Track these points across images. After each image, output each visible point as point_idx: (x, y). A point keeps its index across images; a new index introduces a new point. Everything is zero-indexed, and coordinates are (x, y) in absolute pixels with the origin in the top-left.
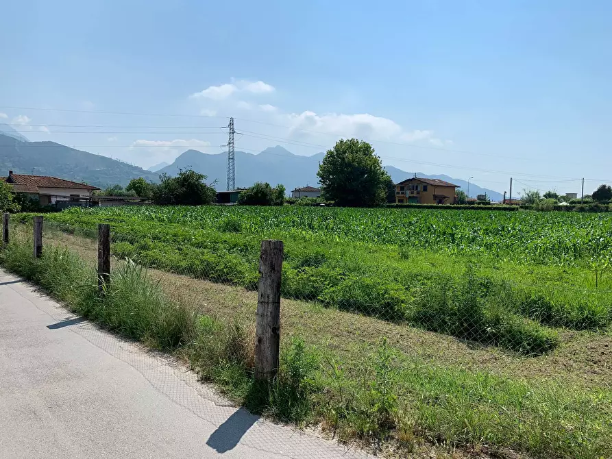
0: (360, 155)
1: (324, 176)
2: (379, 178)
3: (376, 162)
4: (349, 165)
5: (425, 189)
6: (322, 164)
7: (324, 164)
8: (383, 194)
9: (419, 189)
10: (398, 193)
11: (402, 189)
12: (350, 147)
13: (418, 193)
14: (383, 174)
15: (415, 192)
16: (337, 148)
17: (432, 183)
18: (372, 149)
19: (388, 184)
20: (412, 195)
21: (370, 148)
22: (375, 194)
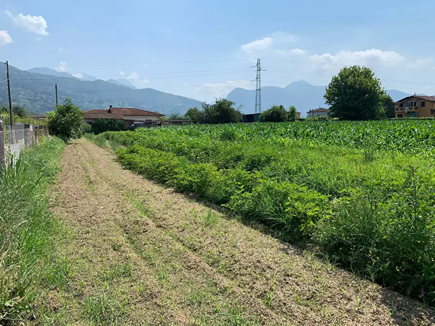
0: (362, 78)
1: (330, 97)
2: (378, 97)
3: (376, 83)
4: (351, 87)
5: (423, 104)
6: (328, 88)
7: (330, 88)
8: (382, 110)
9: (417, 105)
10: (397, 109)
11: (401, 105)
12: (352, 72)
13: (416, 108)
14: (382, 93)
15: (413, 108)
16: (341, 75)
17: (431, 99)
18: (372, 73)
19: (388, 101)
20: (410, 111)
21: (371, 72)
22: (374, 110)
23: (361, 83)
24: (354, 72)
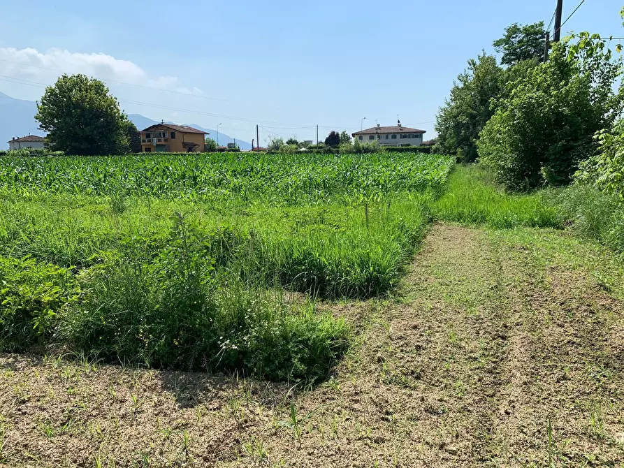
0: (92, 94)
1: (46, 118)
2: (117, 123)
3: (112, 104)
4: (77, 105)
5: (173, 136)
6: (40, 105)
7: (44, 104)
8: (125, 141)
9: (167, 135)
10: (144, 141)
11: (148, 136)
12: (77, 84)
13: (166, 140)
14: (122, 117)
15: (163, 139)
16: (59, 86)
17: (181, 130)
18: (105, 89)
19: (131, 129)
20: (159, 143)
21: (104, 86)
22: (115, 141)
23: (91, 102)
24: (79, 82)
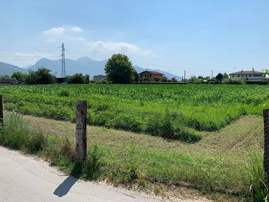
0: (123, 61)
1: (107, 70)
2: (131, 71)
3: (130, 64)
4: (118, 65)
5: (151, 75)
6: (106, 65)
7: (107, 65)
8: (133, 78)
9: (148, 75)
10: (140, 78)
11: (141, 76)
12: (118, 57)
13: (148, 77)
14: (133, 69)
15: (147, 77)
16: (112, 58)
17: (154, 73)
18: (128, 58)
19: (136, 73)
20: (145, 78)
22: (130, 78)
23: (123, 64)
24: (119, 57)
